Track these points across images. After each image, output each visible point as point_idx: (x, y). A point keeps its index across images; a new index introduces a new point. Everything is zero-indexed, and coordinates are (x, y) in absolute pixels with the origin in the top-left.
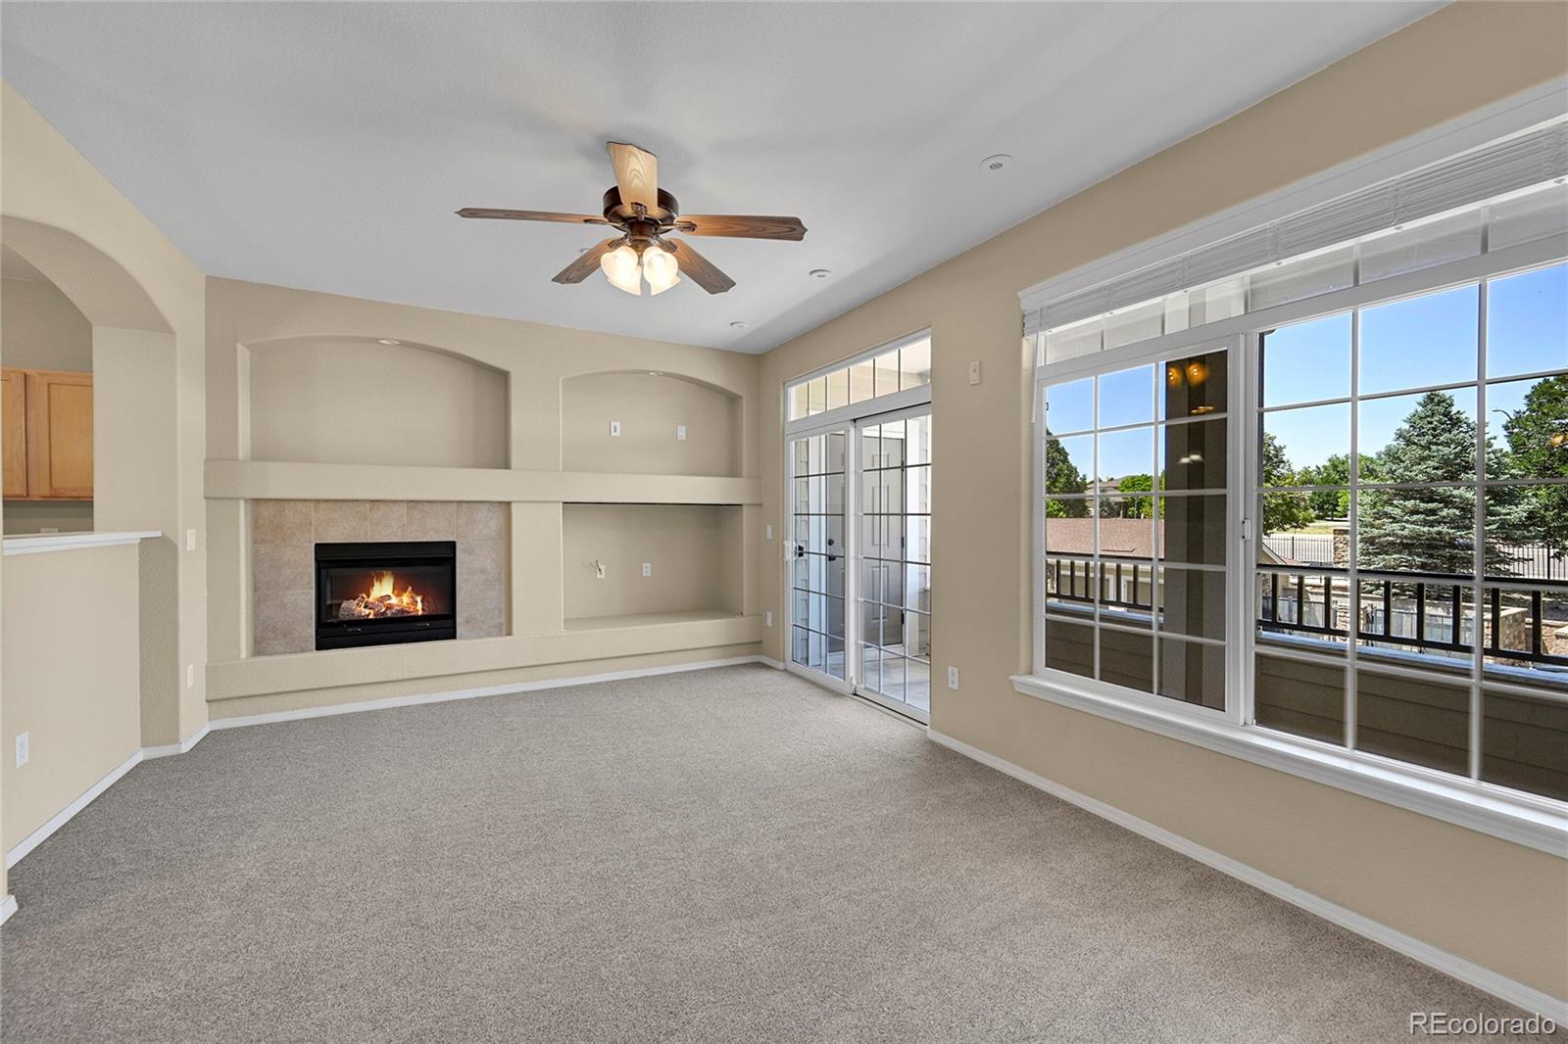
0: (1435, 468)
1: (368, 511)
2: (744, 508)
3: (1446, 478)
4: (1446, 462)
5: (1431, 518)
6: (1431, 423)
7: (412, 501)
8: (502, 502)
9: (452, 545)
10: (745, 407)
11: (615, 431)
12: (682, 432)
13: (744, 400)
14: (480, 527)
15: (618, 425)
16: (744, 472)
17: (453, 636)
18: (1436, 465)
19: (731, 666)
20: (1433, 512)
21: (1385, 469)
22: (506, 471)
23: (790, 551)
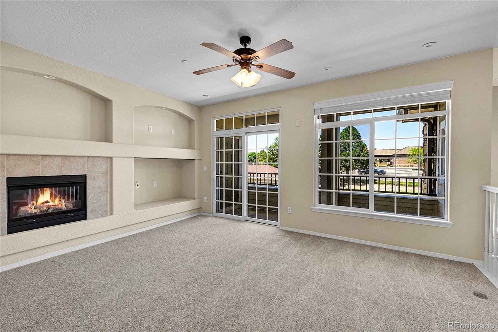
1: (40, 160)
2: (196, 160)
7: (64, 156)
8: (107, 157)
9: (85, 176)
10: (196, 124)
11: (150, 130)
12: (173, 132)
13: (196, 121)
14: (98, 168)
15: (151, 127)
16: (196, 148)
17: (85, 218)
19: (193, 217)
22: (111, 143)
23: (215, 175)
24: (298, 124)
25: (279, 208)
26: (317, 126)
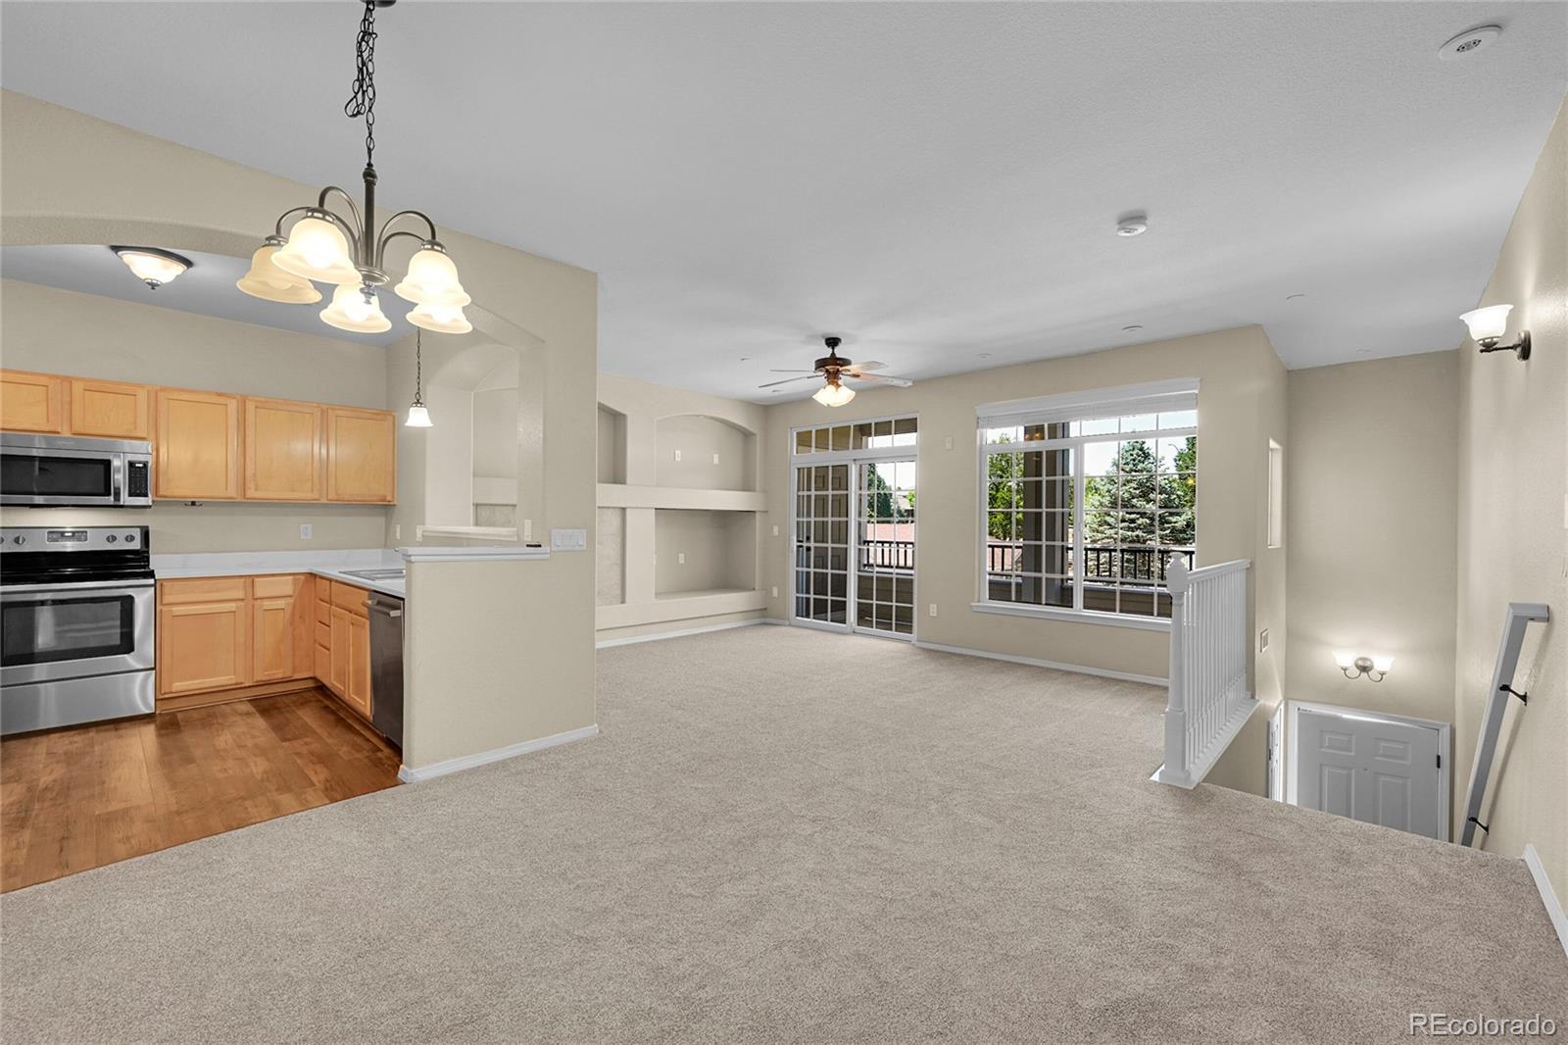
0: (1135, 489)
2: (757, 514)
3: (1141, 496)
4: (1141, 484)
5: (1132, 525)
6: (1132, 455)
8: (619, 508)
10: (758, 441)
11: (678, 457)
12: (716, 460)
13: (758, 438)
14: (607, 525)
15: (679, 452)
16: (757, 489)
18: (1136, 486)
19: (752, 625)
20: (1133, 521)
21: (1106, 488)
22: (623, 486)
23: (795, 544)
24: (948, 446)
25: (915, 607)
26: (984, 449)
